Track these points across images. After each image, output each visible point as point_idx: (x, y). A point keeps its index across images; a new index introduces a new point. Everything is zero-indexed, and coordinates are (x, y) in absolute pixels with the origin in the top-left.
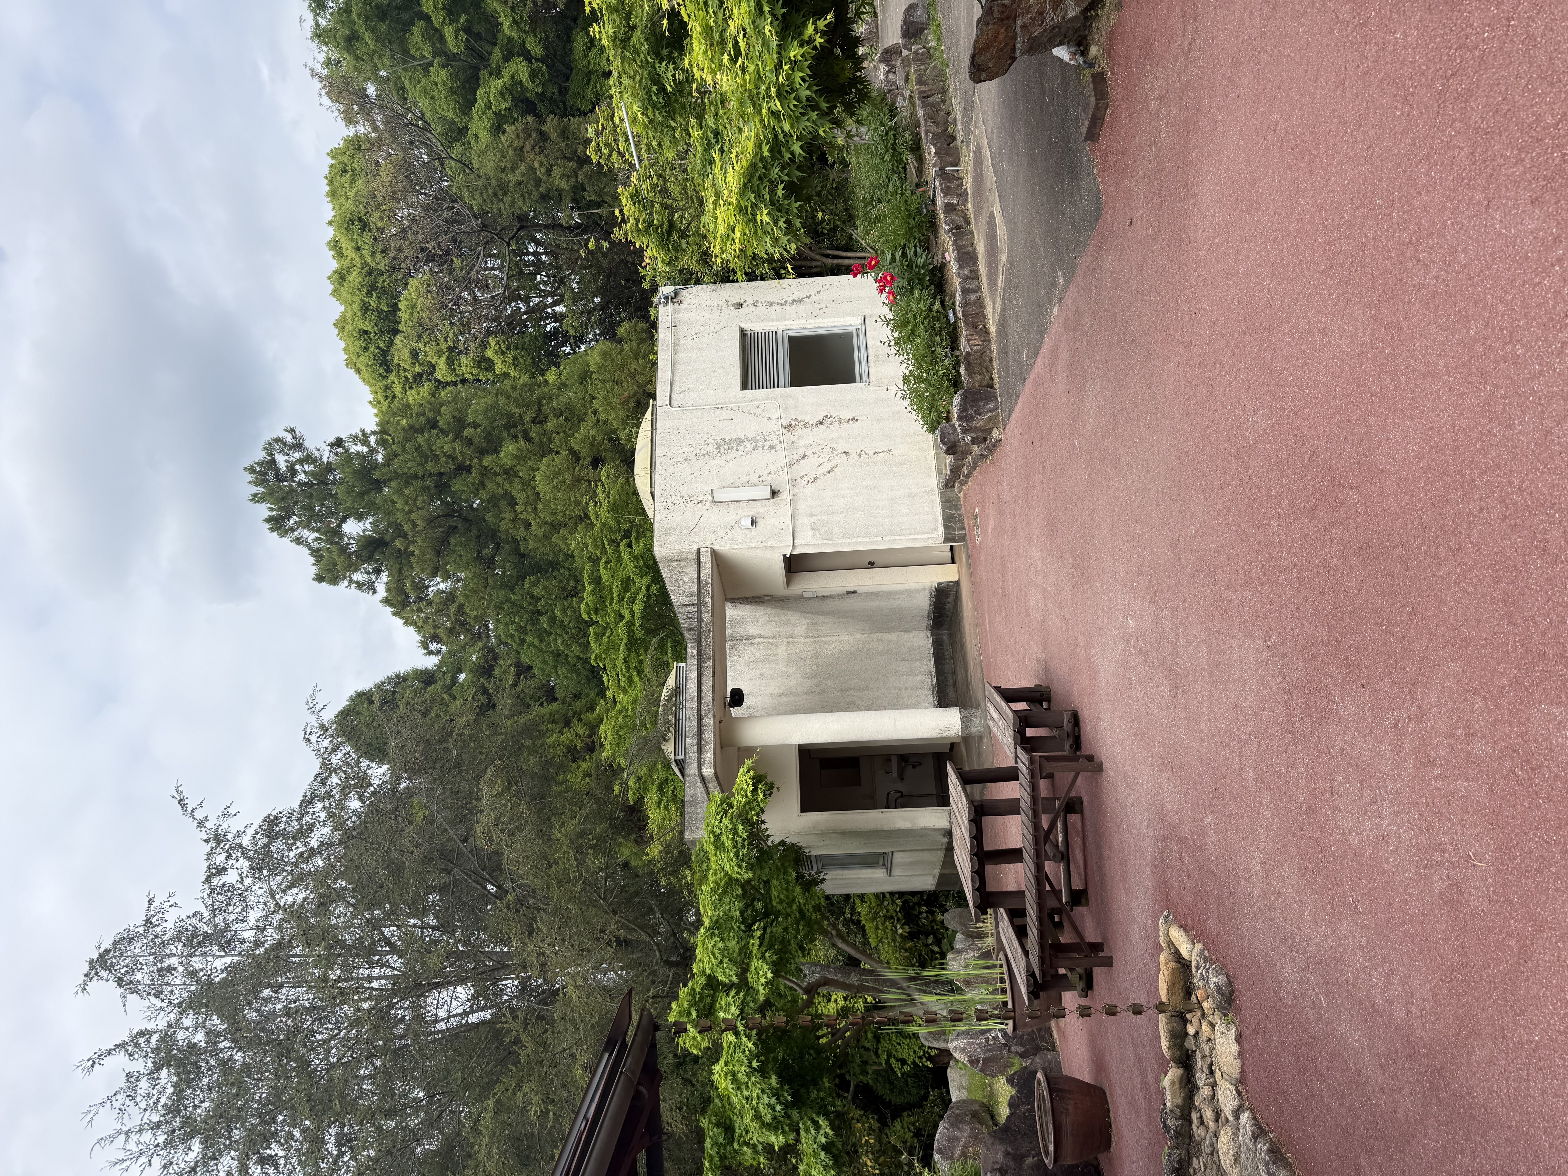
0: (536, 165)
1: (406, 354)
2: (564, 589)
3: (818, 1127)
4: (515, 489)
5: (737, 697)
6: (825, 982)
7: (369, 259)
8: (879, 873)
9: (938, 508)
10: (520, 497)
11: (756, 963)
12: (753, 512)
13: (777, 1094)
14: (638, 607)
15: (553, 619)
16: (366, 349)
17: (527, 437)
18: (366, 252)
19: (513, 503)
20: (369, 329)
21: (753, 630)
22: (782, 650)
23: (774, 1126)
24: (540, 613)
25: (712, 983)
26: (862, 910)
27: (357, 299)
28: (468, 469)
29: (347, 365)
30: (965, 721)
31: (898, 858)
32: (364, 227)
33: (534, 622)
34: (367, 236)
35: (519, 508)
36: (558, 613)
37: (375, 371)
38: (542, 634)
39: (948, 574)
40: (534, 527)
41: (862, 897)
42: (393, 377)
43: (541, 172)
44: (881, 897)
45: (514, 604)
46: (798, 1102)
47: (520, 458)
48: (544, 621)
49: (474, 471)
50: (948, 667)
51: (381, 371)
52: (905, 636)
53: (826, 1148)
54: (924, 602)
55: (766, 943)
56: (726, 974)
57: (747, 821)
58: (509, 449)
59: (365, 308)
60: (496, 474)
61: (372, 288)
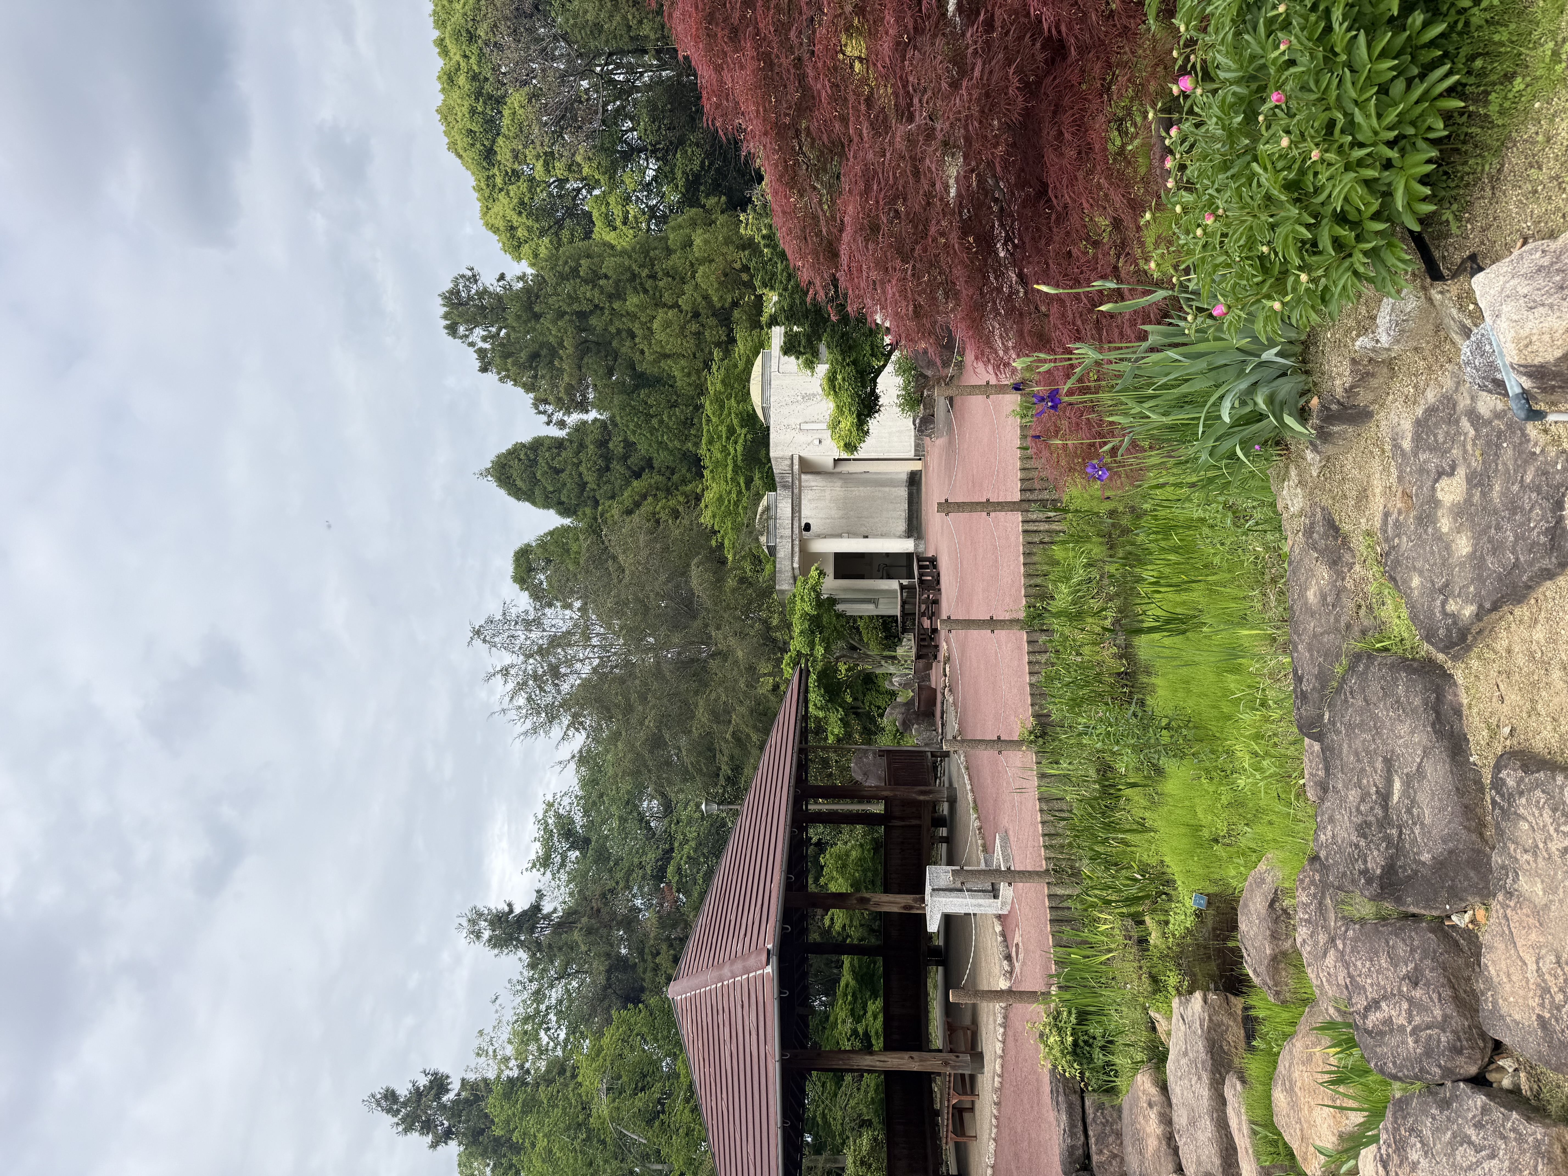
0: (630, 17)
1: (509, 155)
2: (669, 401)
3: (838, 711)
4: (636, 328)
5: (807, 527)
6: (843, 656)
7: (475, 67)
8: (871, 607)
9: (913, 439)
10: (639, 332)
11: (817, 647)
12: (820, 436)
13: (823, 696)
14: (739, 448)
15: (661, 422)
16: (473, 145)
17: (646, 291)
18: (473, 60)
19: (633, 336)
20: (476, 129)
21: (813, 484)
22: (828, 494)
23: (821, 708)
24: (652, 417)
25: (799, 654)
26: (860, 623)
27: (466, 103)
28: (602, 309)
29: (449, 149)
30: (916, 546)
31: (881, 601)
32: (472, 37)
33: (647, 421)
34: (474, 48)
35: (637, 340)
36: (665, 418)
37: (479, 164)
38: (652, 431)
39: (917, 466)
40: (647, 354)
41: (861, 617)
42: (495, 171)
43: (633, 23)
44: (871, 618)
45: (633, 408)
46: (830, 700)
47: (642, 307)
48: (655, 422)
49: (607, 312)
50: (914, 508)
51: (485, 164)
52: (893, 489)
53: (841, 720)
54: (904, 477)
55: (822, 640)
56: (805, 650)
57: (815, 591)
58: (633, 301)
59: (473, 111)
60: (622, 315)
61: (478, 94)
